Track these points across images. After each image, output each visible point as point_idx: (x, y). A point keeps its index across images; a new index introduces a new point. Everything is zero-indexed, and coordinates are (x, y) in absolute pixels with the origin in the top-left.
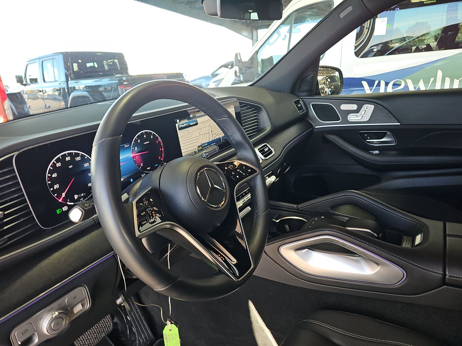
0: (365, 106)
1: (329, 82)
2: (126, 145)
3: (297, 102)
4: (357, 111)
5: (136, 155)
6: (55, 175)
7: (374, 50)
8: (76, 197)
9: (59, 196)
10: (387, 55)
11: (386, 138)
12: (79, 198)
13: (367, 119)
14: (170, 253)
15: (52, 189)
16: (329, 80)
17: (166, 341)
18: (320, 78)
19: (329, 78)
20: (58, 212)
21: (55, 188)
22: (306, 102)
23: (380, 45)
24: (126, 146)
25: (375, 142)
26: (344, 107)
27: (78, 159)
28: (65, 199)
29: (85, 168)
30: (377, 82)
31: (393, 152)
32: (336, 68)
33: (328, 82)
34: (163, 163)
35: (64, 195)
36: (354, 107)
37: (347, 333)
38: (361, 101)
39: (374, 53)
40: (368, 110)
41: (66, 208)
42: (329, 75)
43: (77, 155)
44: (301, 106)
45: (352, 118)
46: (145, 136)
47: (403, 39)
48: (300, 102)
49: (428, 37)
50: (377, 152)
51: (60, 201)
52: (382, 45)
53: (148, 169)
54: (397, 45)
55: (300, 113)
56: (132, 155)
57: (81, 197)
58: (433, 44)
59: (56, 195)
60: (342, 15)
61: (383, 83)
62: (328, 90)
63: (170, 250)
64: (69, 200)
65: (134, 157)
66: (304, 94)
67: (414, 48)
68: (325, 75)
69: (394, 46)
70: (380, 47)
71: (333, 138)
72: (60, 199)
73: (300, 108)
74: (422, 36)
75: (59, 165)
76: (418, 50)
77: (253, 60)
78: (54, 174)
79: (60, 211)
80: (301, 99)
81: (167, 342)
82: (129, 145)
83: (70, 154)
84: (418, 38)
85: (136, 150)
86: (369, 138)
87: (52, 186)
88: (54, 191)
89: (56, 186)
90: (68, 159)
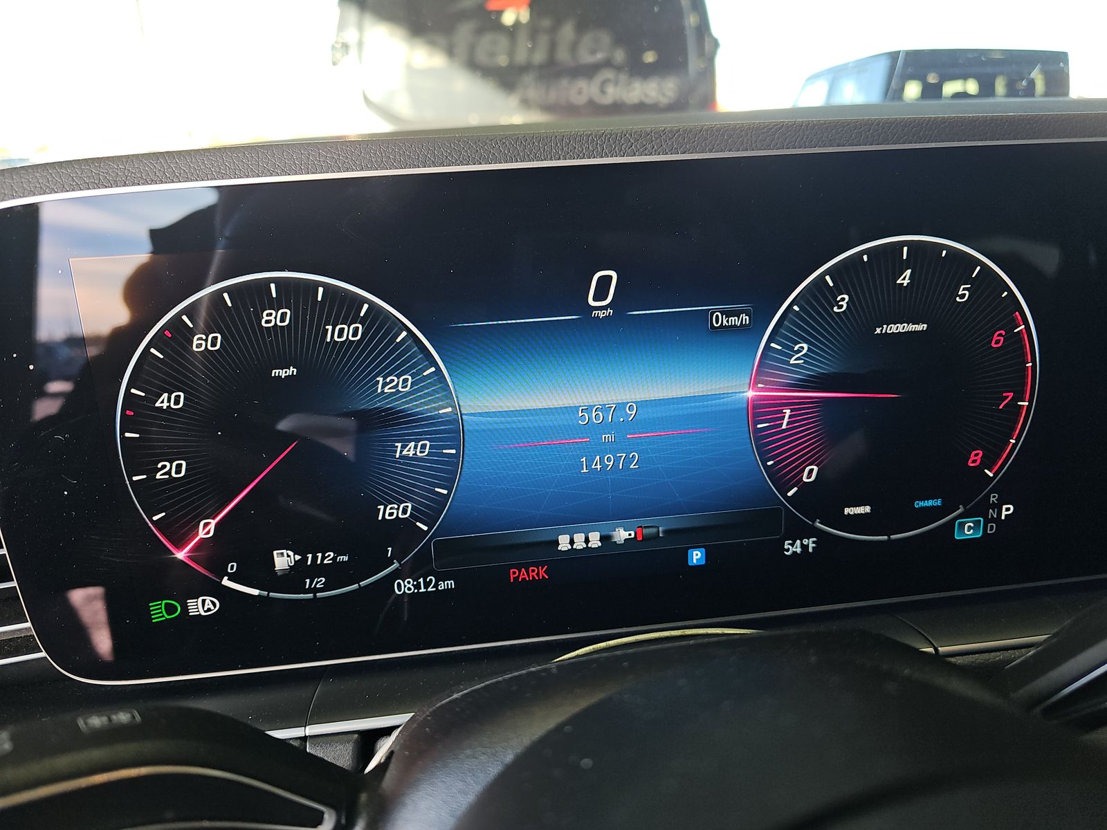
2: (728, 314)
5: (789, 402)
6: (171, 402)
8: (283, 560)
9: (180, 531)
15: (139, 477)
20: (156, 614)
24: (720, 320)
27: (345, 332)
28: (214, 554)
29: (382, 403)
34: (993, 499)
35: (206, 529)
41: (208, 605)
43: (345, 308)
46: (905, 279)
51: (180, 556)
53: (850, 512)
56: (751, 394)
57: (317, 570)
59: (158, 516)
64: (232, 567)
65: (759, 410)
72: (180, 547)
75: (206, 342)
78: (165, 395)
79: (171, 609)
82: (745, 318)
83: (292, 294)
85: (797, 359)
87: (141, 457)
88: (154, 493)
89: (171, 469)
90: (275, 318)
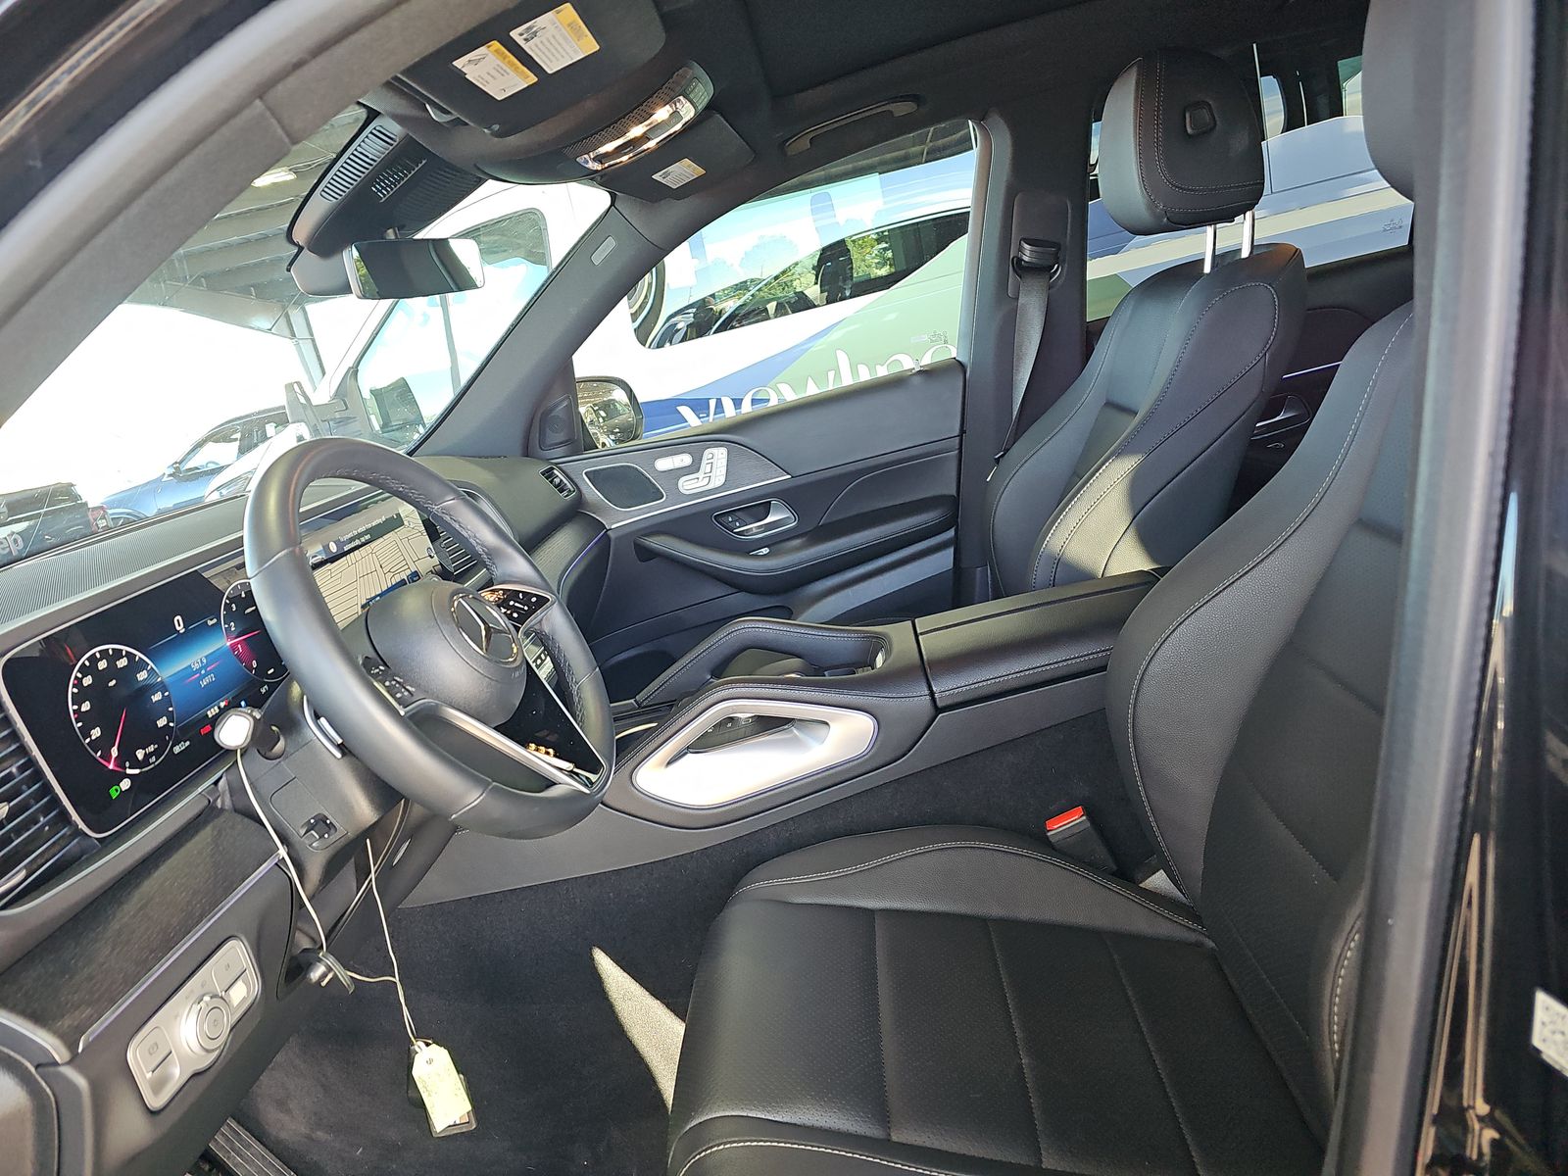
0: (707, 453)
1: (603, 418)
2: (211, 620)
3: (549, 474)
4: (694, 468)
5: (238, 643)
6: (86, 707)
7: (679, 326)
8: (140, 754)
9: (107, 756)
10: (714, 333)
11: (774, 515)
12: (147, 756)
13: (719, 479)
14: (375, 873)
15: (88, 740)
16: (603, 414)
17: (427, 1094)
18: (582, 410)
19: (599, 409)
20: (114, 794)
21: (93, 738)
22: (568, 471)
23: (690, 311)
24: (210, 623)
25: (754, 531)
26: (664, 464)
27: (122, 663)
28: (120, 762)
29: (142, 684)
30: (712, 403)
31: (796, 542)
32: (613, 378)
33: (601, 420)
35: (114, 752)
36: (685, 460)
37: (814, 877)
38: (696, 444)
39: (680, 335)
40: (717, 459)
41: (127, 783)
42: (598, 400)
43: (118, 654)
44: (561, 480)
45: (688, 485)
46: (243, 595)
47: (742, 287)
48: (555, 471)
49: (798, 269)
50: (765, 551)
51: (111, 767)
52: (694, 310)
53: (270, 672)
54: (729, 306)
55: (566, 499)
56: (228, 644)
57: (151, 754)
58: (813, 292)
59: (99, 753)
60: (598, 258)
61: (728, 404)
62: (609, 441)
63: (374, 865)
64: (127, 764)
65: (233, 647)
66: (559, 451)
67: (772, 307)
68: (589, 402)
69: (723, 309)
70: (692, 315)
71: (656, 543)
72: (110, 763)
73: (561, 488)
74: (784, 273)
75: (87, 681)
76: (781, 311)
77: (346, 396)
78: (83, 704)
79: (117, 791)
80: (556, 464)
81: (429, 1095)
82: (214, 621)
83: (103, 654)
84: (776, 278)
85: (233, 629)
86: (738, 524)
87: (86, 732)
88: (94, 745)
89: (96, 733)
90: (102, 665)
